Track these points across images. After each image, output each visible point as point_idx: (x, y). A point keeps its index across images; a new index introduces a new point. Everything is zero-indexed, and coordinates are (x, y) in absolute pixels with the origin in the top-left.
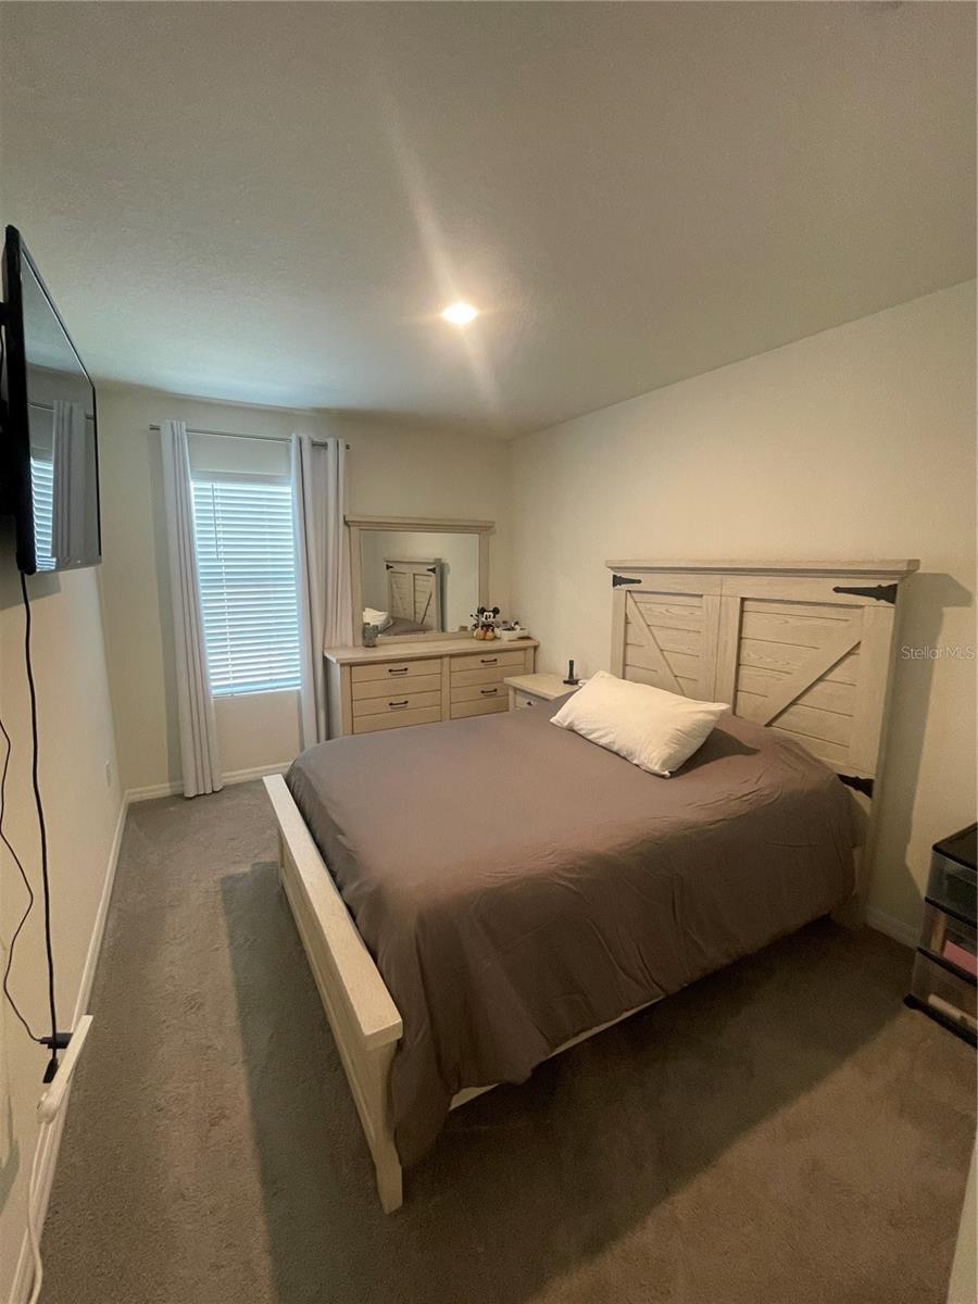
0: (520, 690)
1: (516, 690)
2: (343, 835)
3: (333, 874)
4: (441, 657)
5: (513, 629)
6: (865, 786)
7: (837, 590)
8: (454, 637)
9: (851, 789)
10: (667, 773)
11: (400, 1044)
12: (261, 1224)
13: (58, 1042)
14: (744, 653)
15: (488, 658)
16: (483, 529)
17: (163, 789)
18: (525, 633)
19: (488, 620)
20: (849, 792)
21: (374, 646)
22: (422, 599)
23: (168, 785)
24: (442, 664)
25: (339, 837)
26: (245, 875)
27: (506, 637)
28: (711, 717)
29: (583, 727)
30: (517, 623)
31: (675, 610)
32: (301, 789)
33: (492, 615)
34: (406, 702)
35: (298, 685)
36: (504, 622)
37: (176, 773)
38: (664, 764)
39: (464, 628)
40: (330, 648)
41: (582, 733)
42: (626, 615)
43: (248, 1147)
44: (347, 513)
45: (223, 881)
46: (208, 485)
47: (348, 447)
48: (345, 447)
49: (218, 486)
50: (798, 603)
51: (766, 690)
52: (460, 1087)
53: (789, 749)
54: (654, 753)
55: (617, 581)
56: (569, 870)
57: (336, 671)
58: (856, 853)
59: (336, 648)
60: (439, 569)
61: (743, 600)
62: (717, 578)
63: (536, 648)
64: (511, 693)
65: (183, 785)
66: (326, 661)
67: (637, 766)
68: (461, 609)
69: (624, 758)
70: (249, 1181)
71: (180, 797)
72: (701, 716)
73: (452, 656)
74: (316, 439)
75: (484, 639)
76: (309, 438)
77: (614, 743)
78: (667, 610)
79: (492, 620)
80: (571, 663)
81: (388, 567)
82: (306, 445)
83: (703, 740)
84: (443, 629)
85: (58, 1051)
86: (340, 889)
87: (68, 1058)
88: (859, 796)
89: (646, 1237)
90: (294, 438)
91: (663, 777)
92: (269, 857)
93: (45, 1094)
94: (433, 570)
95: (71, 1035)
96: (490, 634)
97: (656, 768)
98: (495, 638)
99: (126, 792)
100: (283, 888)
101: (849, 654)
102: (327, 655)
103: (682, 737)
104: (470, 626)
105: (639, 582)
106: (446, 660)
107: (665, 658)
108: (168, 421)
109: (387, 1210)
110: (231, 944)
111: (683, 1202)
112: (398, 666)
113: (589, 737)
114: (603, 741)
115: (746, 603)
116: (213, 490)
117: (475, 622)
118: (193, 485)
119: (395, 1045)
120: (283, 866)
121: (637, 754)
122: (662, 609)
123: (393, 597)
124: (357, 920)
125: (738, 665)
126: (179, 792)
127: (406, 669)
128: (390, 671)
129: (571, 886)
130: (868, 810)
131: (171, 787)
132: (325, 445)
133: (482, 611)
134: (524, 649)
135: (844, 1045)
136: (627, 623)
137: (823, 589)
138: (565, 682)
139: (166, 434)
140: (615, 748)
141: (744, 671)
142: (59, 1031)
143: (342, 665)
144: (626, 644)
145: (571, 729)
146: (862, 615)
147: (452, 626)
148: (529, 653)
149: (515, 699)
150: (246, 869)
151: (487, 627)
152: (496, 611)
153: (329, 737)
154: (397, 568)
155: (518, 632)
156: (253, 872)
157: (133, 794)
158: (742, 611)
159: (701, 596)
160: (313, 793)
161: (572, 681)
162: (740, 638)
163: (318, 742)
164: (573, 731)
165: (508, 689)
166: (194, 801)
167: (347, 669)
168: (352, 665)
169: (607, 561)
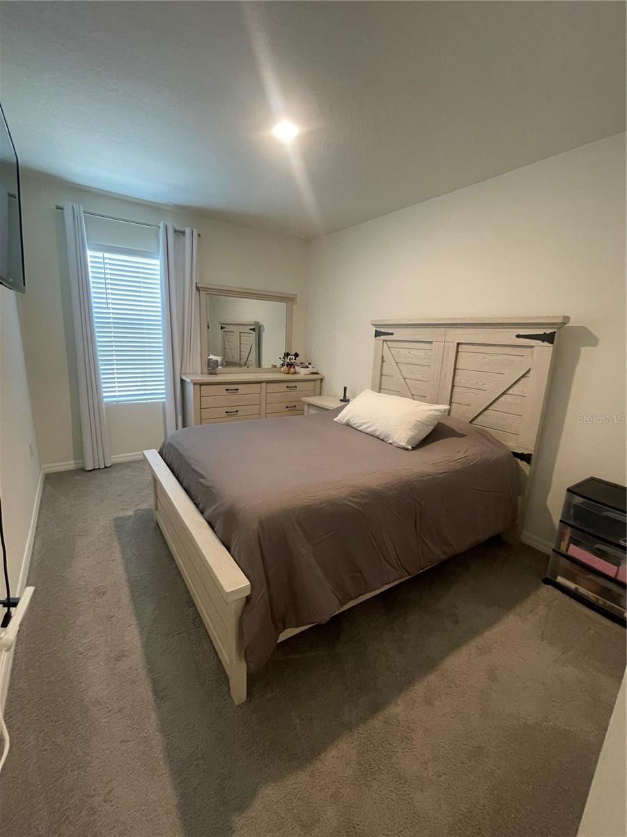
0: (312, 405)
1: (310, 405)
2: (204, 478)
3: (197, 505)
4: (260, 382)
5: (307, 367)
6: (526, 458)
7: (518, 336)
8: (268, 371)
9: (519, 460)
10: (410, 447)
11: (248, 599)
12: (153, 716)
13: (11, 603)
14: (457, 378)
15: (291, 385)
16: (289, 299)
17: (69, 465)
18: (315, 370)
19: (290, 361)
20: (516, 461)
21: (216, 374)
22: (246, 350)
23: (72, 462)
24: (261, 388)
25: (202, 480)
26: (130, 517)
27: (302, 373)
28: (438, 413)
29: (355, 422)
30: (310, 364)
31: (415, 352)
32: (171, 456)
33: (294, 358)
34: (237, 411)
35: (163, 398)
36: (301, 363)
37: (79, 453)
38: (409, 442)
39: (275, 366)
40: (185, 374)
41: (355, 426)
42: (383, 356)
43: (142, 673)
44: (198, 281)
45: (115, 519)
46: (100, 254)
47: (199, 235)
48: (197, 235)
49: (107, 255)
50: (493, 345)
51: (469, 402)
52: (285, 628)
53: (484, 436)
54: (402, 435)
55: (378, 334)
56: (353, 497)
57: (190, 389)
58: (520, 498)
59: (189, 374)
60: (257, 329)
61: (458, 344)
62: (442, 330)
63: (322, 380)
64: (306, 407)
65: (83, 463)
66: (182, 381)
67: (391, 444)
68: (272, 354)
69: (383, 440)
70: (145, 691)
71: (83, 470)
72: (432, 413)
73: (268, 382)
74: (177, 228)
75: (288, 373)
76: (173, 226)
77: (376, 430)
78: (409, 353)
79: (293, 361)
80: (345, 389)
81: (222, 328)
82: (171, 231)
83: (432, 428)
84: (259, 366)
85: (11, 608)
86: (202, 513)
87: (18, 613)
88: (523, 464)
89: (397, 709)
90: (161, 225)
91: (407, 449)
92: (148, 505)
93: (3, 633)
94: (253, 330)
95: (18, 599)
96: (292, 370)
97: (403, 444)
98: (295, 373)
99: (43, 466)
100: (157, 524)
101: (523, 376)
102: (184, 378)
103: (420, 424)
104: (278, 365)
105: (392, 334)
106: (264, 385)
107: (406, 383)
108: (71, 204)
109: (236, 704)
110: (123, 557)
111: (419, 689)
112: (232, 387)
113: (360, 428)
114: (369, 430)
115: (460, 346)
116: (104, 258)
117: (282, 363)
118: (89, 253)
119: (245, 599)
120: (157, 509)
121: (392, 436)
122: (406, 352)
123: (225, 348)
124: (215, 529)
125: (453, 386)
126: (80, 466)
127: (237, 389)
128: (227, 390)
129: (355, 506)
130: (528, 473)
131: (76, 463)
132: (184, 233)
133: (287, 355)
134: (314, 380)
135: (509, 603)
136: (383, 361)
137: (509, 336)
138: (341, 400)
139: (68, 213)
140: (377, 434)
141: (456, 390)
142: (11, 596)
143: (194, 384)
144: (382, 375)
145: (348, 425)
146: (533, 352)
147: (266, 364)
148: (318, 381)
149: (308, 411)
150: (131, 513)
151: (290, 365)
152: (296, 355)
153: (184, 426)
154: (228, 328)
155: (310, 370)
156: (135, 515)
157: (47, 468)
158: (457, 352)
159: (431, 342)
160: (180, 456)
161: (345, 400)
162: (455, 369)
163: (177, 429)
164: (349, 425)
165: (304, 405)
166: (91, 473)
167: (198, 386)
168: (201, 385)
169: (372, 321)
